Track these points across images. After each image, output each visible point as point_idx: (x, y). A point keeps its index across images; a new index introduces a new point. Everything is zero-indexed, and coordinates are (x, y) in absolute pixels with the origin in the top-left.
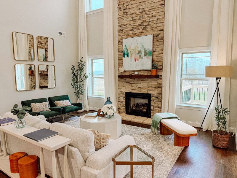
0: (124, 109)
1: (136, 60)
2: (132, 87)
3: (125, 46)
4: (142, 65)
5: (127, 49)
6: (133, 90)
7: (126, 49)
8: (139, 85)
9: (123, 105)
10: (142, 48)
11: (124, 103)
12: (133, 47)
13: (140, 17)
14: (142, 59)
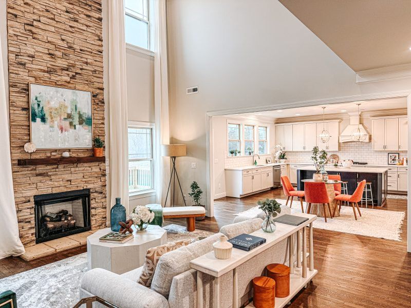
0: (32, 234)
1: (62, 129)
2: (52, 183)
3: (36, 99)
4: (76, 140)
5: (41, 106)
6: (53, 189)
7: (39, 105)
8: (68, 177)
9: (29, 226)
10: (74, 110)
11: (33, 222)
12: (54, 104)
13: (65, 55)
14: (75, 128)
